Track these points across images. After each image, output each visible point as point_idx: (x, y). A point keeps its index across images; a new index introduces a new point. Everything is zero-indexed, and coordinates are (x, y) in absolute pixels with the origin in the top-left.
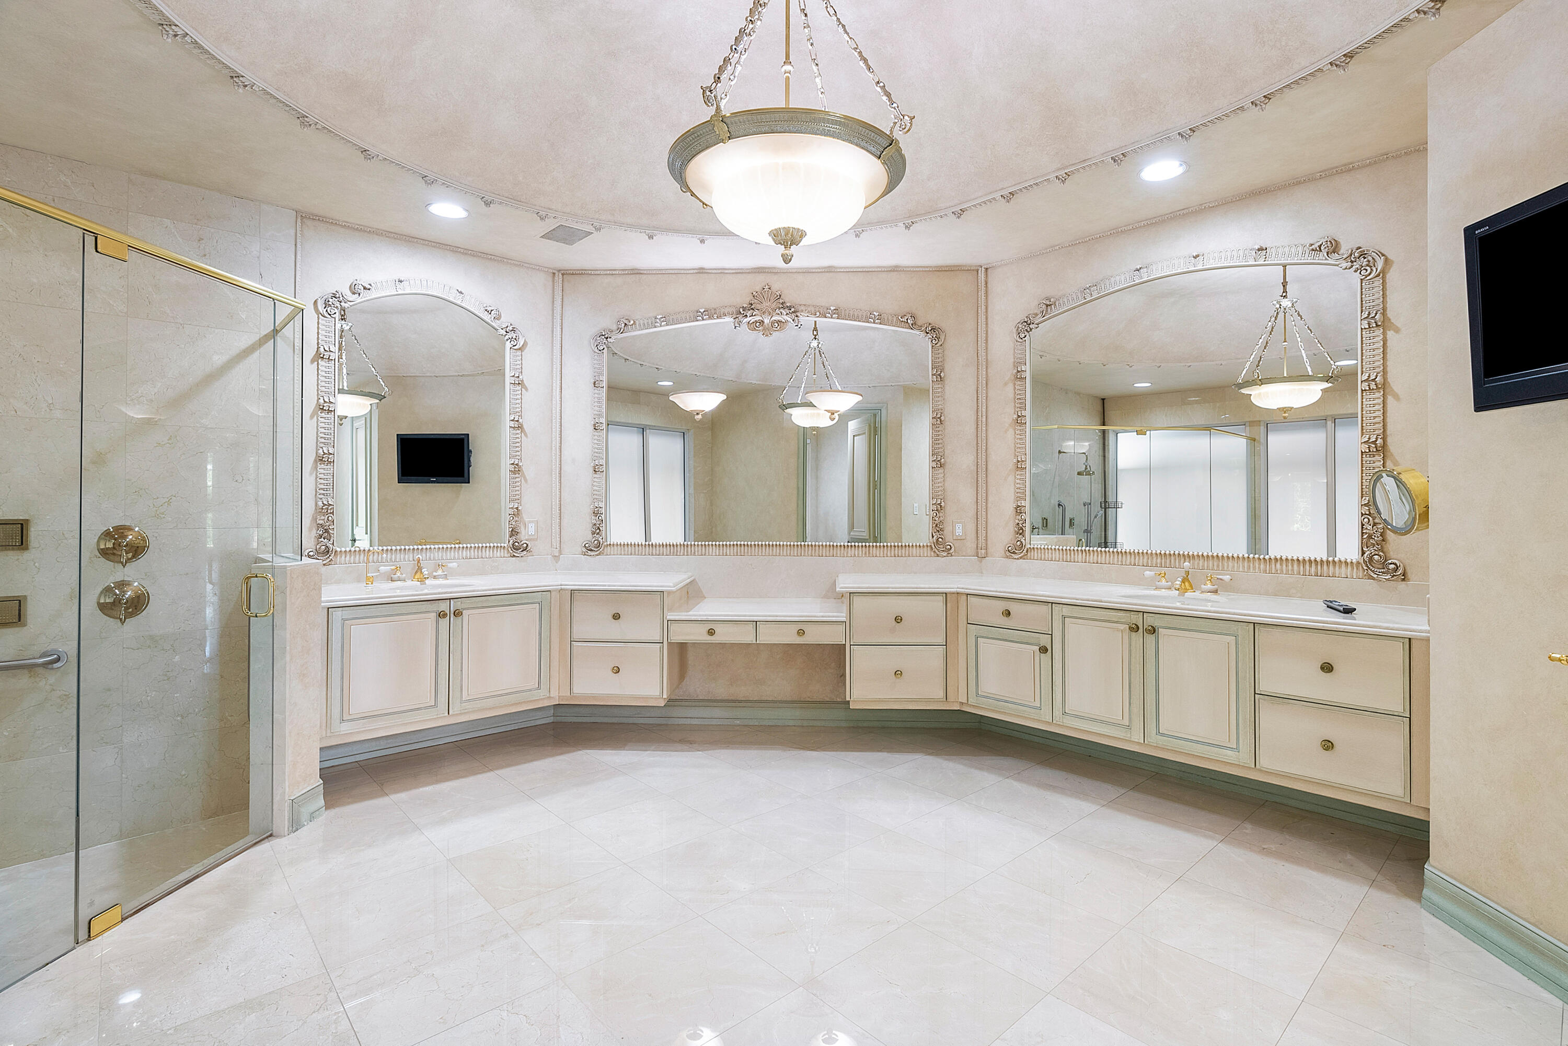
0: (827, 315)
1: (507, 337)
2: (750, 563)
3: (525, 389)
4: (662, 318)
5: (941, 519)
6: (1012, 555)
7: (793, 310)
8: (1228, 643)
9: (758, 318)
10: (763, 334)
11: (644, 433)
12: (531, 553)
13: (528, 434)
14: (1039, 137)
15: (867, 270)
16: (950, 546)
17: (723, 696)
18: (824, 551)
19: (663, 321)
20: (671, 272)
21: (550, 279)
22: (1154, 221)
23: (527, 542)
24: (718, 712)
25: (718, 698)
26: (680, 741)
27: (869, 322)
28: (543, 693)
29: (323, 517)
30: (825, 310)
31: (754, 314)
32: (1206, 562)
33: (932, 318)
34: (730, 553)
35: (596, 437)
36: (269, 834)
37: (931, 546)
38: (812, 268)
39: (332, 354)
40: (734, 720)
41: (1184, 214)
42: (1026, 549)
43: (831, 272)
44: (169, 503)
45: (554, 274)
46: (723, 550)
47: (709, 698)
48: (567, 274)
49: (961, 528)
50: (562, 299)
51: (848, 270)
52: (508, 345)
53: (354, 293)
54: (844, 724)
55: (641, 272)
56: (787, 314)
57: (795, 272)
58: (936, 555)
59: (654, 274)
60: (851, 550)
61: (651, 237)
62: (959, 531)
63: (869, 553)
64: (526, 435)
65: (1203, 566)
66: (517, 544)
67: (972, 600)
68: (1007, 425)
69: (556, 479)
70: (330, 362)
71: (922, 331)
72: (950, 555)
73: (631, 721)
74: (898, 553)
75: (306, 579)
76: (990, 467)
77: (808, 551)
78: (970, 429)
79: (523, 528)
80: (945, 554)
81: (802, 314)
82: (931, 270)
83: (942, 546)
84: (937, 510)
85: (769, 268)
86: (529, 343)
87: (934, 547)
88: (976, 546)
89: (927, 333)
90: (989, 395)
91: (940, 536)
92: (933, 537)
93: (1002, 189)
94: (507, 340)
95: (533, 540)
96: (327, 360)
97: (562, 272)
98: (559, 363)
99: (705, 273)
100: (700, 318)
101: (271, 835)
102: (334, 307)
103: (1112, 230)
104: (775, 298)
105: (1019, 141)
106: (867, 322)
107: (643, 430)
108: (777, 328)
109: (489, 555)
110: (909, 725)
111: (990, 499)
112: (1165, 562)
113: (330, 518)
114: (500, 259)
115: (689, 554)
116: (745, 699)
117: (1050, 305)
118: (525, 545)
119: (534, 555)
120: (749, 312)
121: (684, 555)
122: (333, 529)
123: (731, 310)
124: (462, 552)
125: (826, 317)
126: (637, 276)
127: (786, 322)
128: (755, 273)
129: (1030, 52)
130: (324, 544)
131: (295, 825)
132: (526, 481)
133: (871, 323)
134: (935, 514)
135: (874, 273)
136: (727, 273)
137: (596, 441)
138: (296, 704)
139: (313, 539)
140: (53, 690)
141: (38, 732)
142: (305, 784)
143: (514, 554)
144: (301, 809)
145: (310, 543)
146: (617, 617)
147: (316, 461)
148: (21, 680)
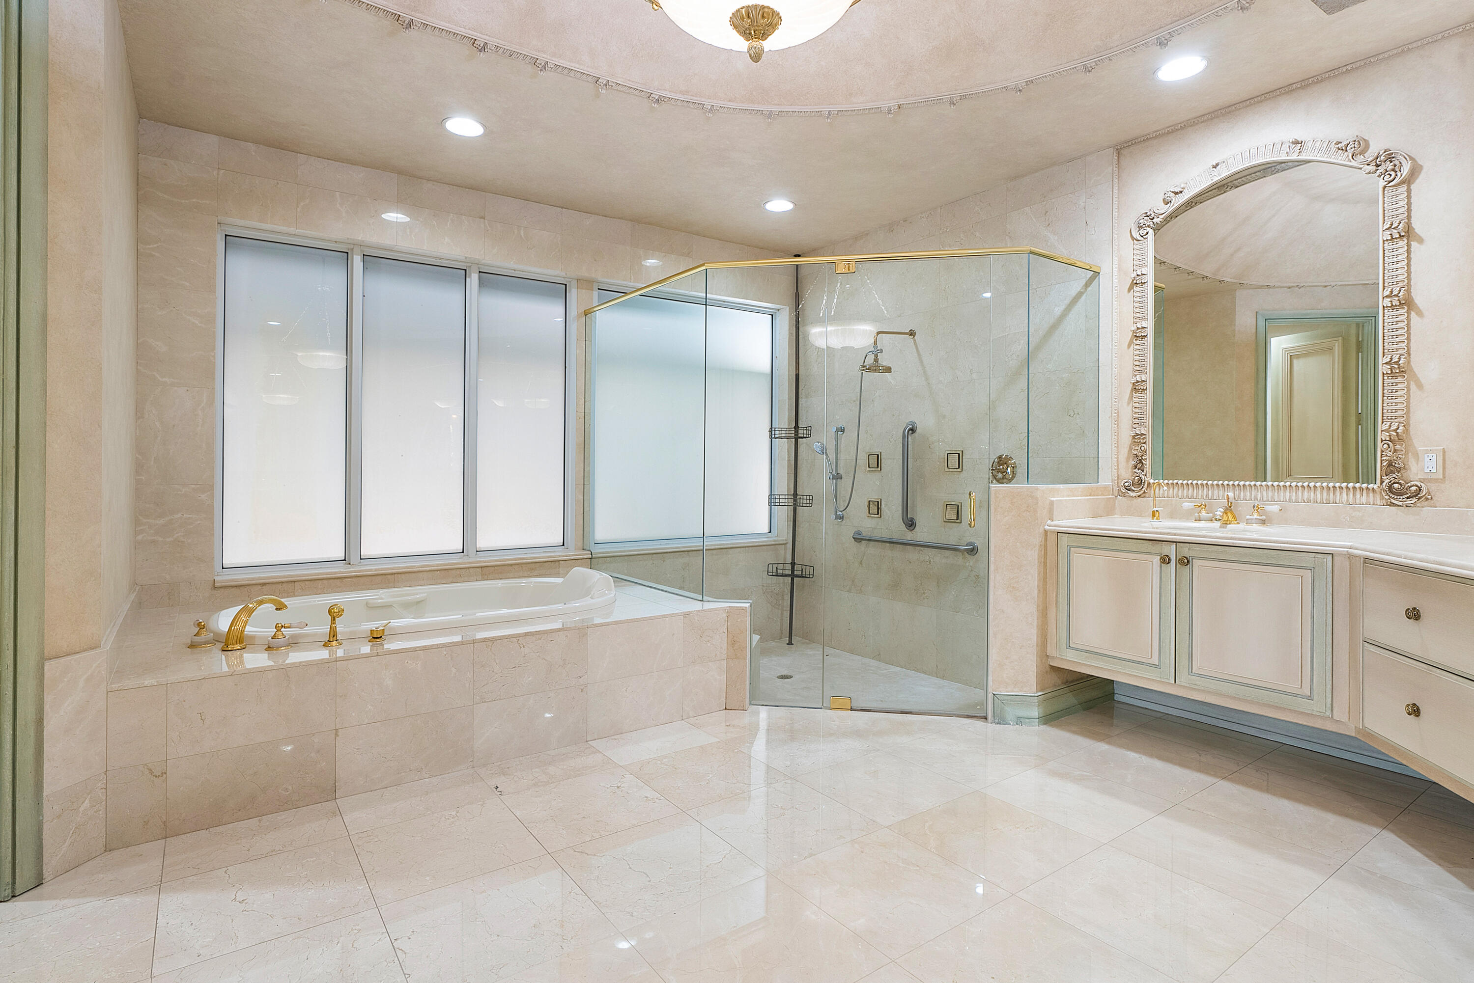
13: (1421, 317)
23: (1419, 484)
28: (1317, 706)
29: (1138, 448)
36: (986, 715)
39: (1146, 276)
52: (1381, 184)
53: (1168, 203)
66: (1397, 486)
70: (1143, 286)
75: (1014, 500)
79: (1412, 460)
86: (1425, 163)
94: (1379, 178)
96: (1141, 284)
101: (985, 718)
102: (1146, 227)
109: (1347, 500)
113: (1143, 448)
118: (1415, 489)
119: (1437, 505)
122: (1146, 459)
130: (1137, 475)
131: (1000, 720)
138: (1003, 611)
139: (1130, 470)
140: (972, 570)
141: (966, 597)
142: (1015, 687)
143: (1393, 501)
144: (1006, 708)
145: (1127, 474)
146: (1414, 614)
147: (1132, 389)
148: (959, 559)
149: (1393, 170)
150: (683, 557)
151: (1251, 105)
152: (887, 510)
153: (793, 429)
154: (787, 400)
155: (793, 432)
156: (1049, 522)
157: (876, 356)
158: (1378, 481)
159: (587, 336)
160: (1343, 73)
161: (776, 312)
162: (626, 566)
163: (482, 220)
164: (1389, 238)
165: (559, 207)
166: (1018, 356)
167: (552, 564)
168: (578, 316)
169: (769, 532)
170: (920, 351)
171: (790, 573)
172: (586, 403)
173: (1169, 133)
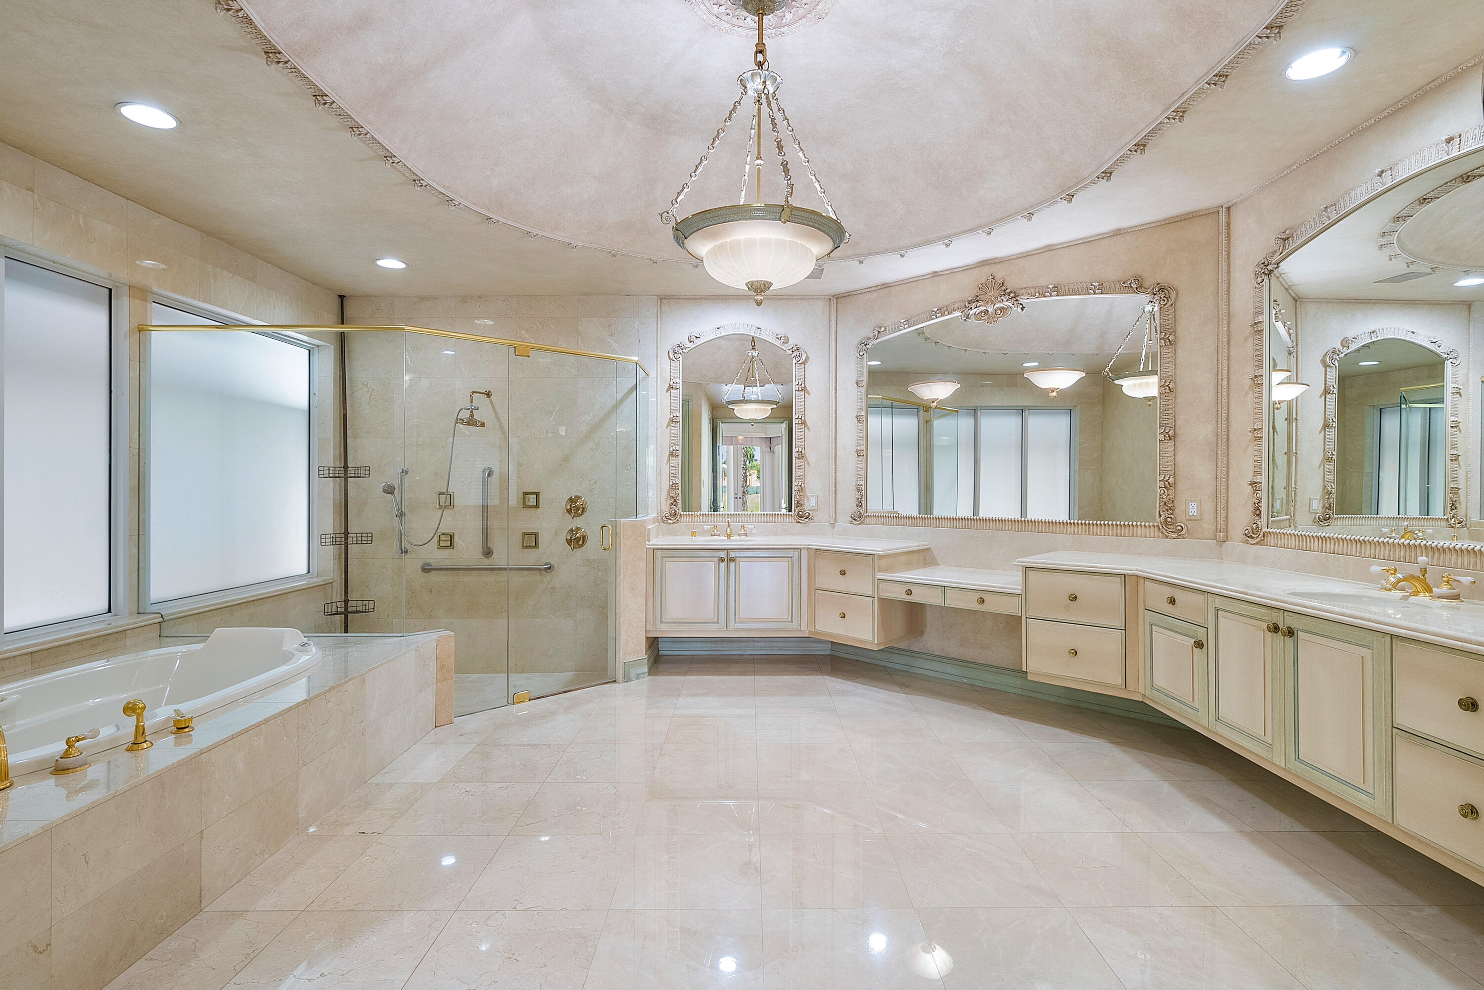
0: (1046, 294)
1: (793, 355)
2: (976, 536)
3: (807, 393)
4: (905, 321)
5: (1171, 496)
6: (1249, 539)
7: (1012, 295)
8: (1362, 657)
9: (982, 308)
10: (988, 323)
11: (1024, 413)
12: (812, 521)
13: (810, 429)
14: (1128, 87)
15: (1087, 240)
16: (1182, 527)
17: (954, 654)
18: (1044, 528)
19: (906, 324)
20: (912, 280)
21: (827, 304)
22: (1400, 106)
23: (809, 512)
24: (949, 669)
25: (950, 656)
26: (901, 684)
27: (1089, 294)
28: (795, 625)
29: (673, 492)
30: (1044, 289)
31: (978, 306)
32: (1460, 558)
33: (1163, 277)
34: (959, 526)
35: (859, 427)
36: (614, 680)
37: (1158, 526)
38: (1031, 251)
39: (677, 384)
40: (962, 678)
41: (1437, 87)
42: (1262, 533)
43: (1051, 250)
44: (596, 483)
45: (830, 299)
46: (953, 523)
47: (944, 655)
48: (839, 298)
49: (1195, 507)
50: (837, 318)
51: (1067, 245)
52: (794, 361)
53: (691, 342)
54: (1063, 702)
55: (890, 285)
56: (1007, 300)
57: (1017, 258)
58: (1165, 537)
59: (900, 285)
60: (1071, 528)
61: (861, 262)
62: (1193, 511)
63: (1089, 531)
64: (809, 429)
65: (1456, 563)
66: (801, 513)
67: (1148, 584)
68: (1247, 388)
69: (832, 462)
70: (676, 390)
71: (1148, 293)
72: (1180, 537)
73: (882, 663)
74: (1121, 531)
75: (634, 530)
76: (1231, 437)
77: (1028, 526)
78: (1208, 395)
79: (806, 500)
80: (1175, 535)
81: (1022, 297)
82: (1159, 224)
83: (1172, 527)
84: (1165, 487)
85: (991, 260)
86: (811, 357)
87: (1161, 527)
88: (1214, 528)
89: (1155, 294)
90: (1231, 354)
91: (1169, 516)
92: (1160, 516)
93: (1126, 144)
94: (793, 357)
95: (814, 510)
96: (674, 388)
97: (836, 296)
98: (834, 370)
99: (939, 275)
100: (934, 317)
101: (615, 681)
102: (678, 353)
103: (1351, 130)
104: (998, 286)
105: (1114, 96)
106: (1087, 294)
107: (1022, 411)
108: (1000, 314)
109: (781, 521)
110: (1132, 715)
111: (1231, 474)
112: (1410, 556)
113: (677, 492)
114: (787, 297)
115: (926, 525)
116: (972, 661)
117: (1288, 239)
118: (807, 514)
119: (815, 521)
120: (974, 304)
121: (922, 526)
122: (678, 499)
123: (959, 305)
124: (761, 517)
125: (1045, 296)
126: (888, 289)
127: (1008, 308)
128: (980, 266)
129: (1074, 17)
130: (673, 509)
131: (627, 679)
132: (809, 464)
133: (1092, 294)
134: (1162, 491)
135: (1096, 241)
136: (957, 272)
137: (859, 431)
138: (628, 606)
139: (668, 506)
140: (549, 584)
141: (543, 605)
142: (634, 655)
143: (800, 521)
144: (631, 670)
145: (666, 509)
146: (843, 573)
147: (669, 455)
148: (537, 577)
149: (799, 356)
150: (249, 608)
151: (736, 299)
152: (461, 542)
153: (342, 469)
154: (332, 439)
155: (343, 472)
156: (647, 543)
157: (472, 412)
158: (793, 510)
159: (141, 355)
160: (778, 299)
161: (313, 348)
162: (197, 626)
163: (30, 192)
164: (798, 389)
165: (125, 198)
166: (588, 424)
167: (118, 635)
168: (131, 332)
169: (308, 573)
170: (497, 410)
171: (344, 610)
172: (141, 437)
173: (692, 299)
